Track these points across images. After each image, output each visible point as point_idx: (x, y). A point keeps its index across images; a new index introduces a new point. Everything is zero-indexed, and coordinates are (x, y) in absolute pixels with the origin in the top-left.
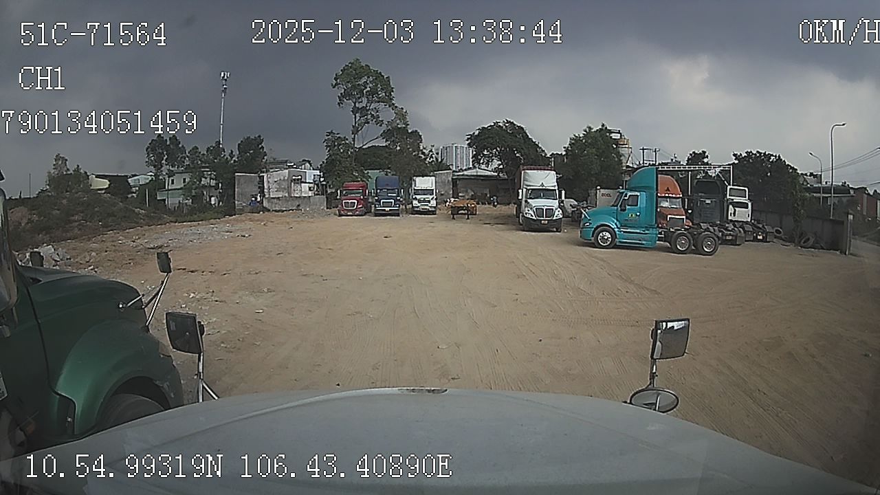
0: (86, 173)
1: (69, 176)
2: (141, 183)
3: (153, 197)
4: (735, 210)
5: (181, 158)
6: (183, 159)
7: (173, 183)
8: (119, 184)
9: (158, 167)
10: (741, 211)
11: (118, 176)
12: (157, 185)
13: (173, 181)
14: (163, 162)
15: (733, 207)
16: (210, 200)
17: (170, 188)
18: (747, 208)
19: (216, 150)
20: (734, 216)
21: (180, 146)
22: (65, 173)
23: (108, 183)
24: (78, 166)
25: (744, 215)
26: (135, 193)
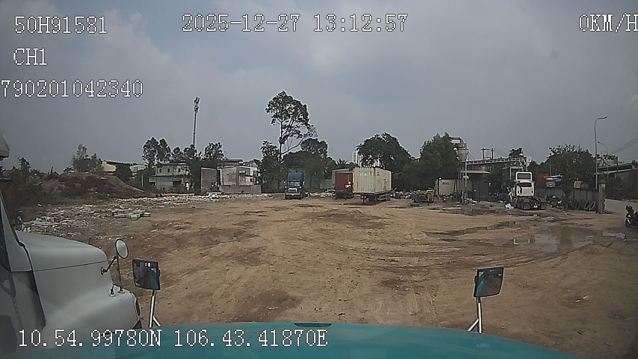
0: (100, 159)
1: (87, 160)
2: (139, 170)
3: (146, 179)
4: (521, 189)
5: (167, 155)
6: (168, 157)
7: (160, 171)
8: (123, 170)
9: (151, 160)
10: (527, 189)
11: (122, 163)
12: (149, 172)
13: (160, 170)
14: (155, 157)
15: (520, 186)
16: (186, 185)
17: (158, 175)
18: (531, 186)
19: (191, 150)
20: (521, 192)
21: (167, 147)
22: (85, 158)
23: (116, 168)
24: (95, 154)
25: (529, 192)
26: (133, 176)
